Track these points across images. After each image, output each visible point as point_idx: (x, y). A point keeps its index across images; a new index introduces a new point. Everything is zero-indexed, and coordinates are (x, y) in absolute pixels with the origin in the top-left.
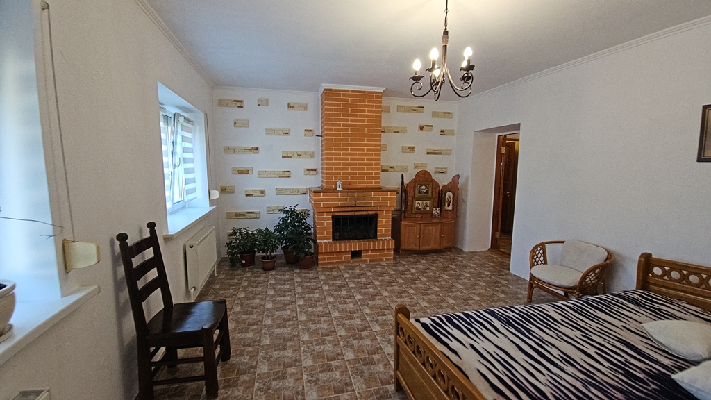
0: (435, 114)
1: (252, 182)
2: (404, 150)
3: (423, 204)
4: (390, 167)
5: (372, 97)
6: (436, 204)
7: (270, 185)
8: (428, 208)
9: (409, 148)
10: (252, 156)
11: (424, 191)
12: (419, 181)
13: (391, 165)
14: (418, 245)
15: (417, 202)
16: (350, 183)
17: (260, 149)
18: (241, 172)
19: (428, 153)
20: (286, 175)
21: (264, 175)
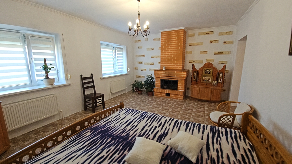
0: (221, 34)
1: (143, 66)
2: (201, 53)
3: (207, 79)
4: (194, 61)
5: (179, 32)
6: (214, 79)
7: (148, 67)
8: (210, 81)
9: (204, 52)
10: (143, 58)
11: (208, 72)
12: (206, 67)
13: (194, 60)
14: (198, 97)
15: (204, 77)
16: (169, 67)
17: (145, 55)
18: (140, 63)
19: (215, 54)
20: (153, 64)
21: (146, 64)
